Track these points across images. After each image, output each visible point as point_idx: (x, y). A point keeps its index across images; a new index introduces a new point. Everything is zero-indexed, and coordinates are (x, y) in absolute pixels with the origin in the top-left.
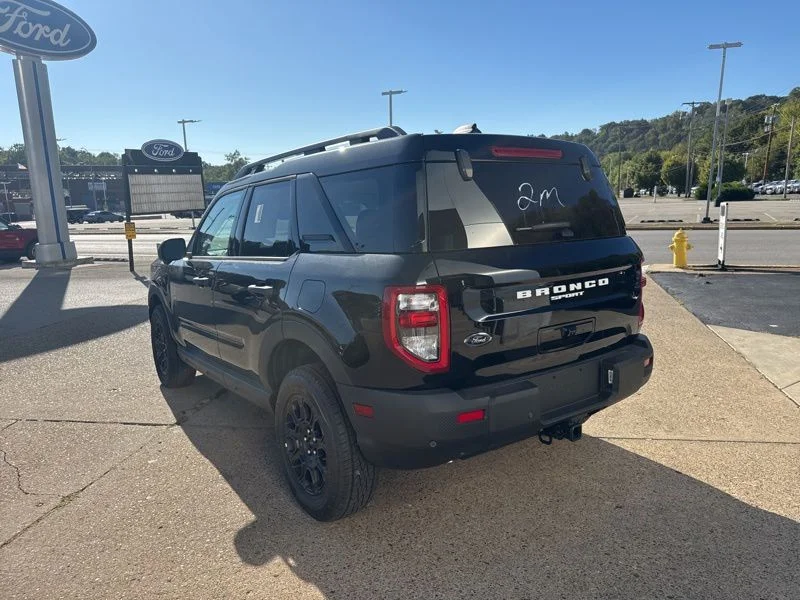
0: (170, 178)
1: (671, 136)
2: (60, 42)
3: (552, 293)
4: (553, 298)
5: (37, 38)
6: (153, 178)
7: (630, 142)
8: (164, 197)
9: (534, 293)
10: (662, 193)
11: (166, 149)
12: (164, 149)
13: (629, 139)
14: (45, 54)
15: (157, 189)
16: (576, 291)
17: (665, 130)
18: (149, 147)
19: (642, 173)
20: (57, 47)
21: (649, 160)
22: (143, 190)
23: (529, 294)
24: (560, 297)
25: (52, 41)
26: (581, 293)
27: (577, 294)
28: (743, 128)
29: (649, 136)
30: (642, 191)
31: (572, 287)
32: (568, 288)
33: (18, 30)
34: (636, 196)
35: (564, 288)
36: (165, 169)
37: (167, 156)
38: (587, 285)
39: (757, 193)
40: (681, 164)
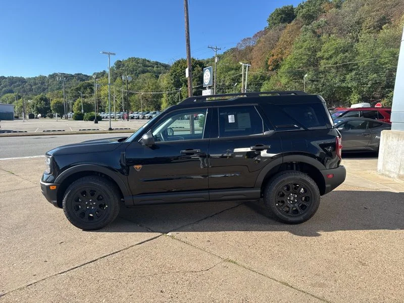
1: (39, 88)
7: (16, 89)
10: (52, 117)
13: (14, 87)
17: (35, 84)
19: (38, 106)
21: (41, 99)
28: (80, 88)
29: (27, 86)
30: (39, 115)
34: (36, 118)
39: (103, 118)
40: (61, 103)
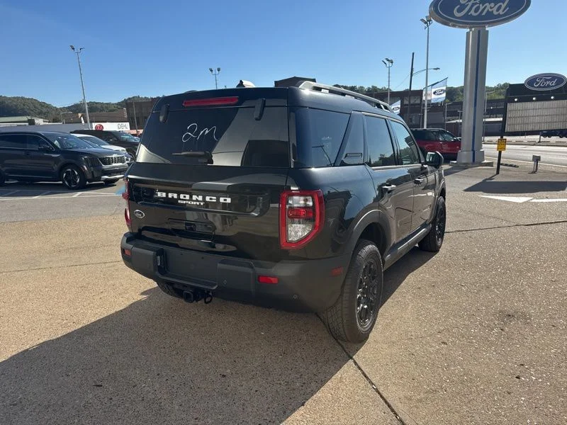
0: (546, 104)
2: (501, 12)
3: (179, 199)
4: (179, 201)
5: (484, 14)
6: (529, 105)
8: (537, 119)
9: (167, 195)
11: (549, 80)
12: (546, 80)
14: (488, 23)
15: (531, 113)
16: (197, 201)
18: (532, 81)
20: (499, 16)
22: (519, 114)
23: (164, 195)
24: (184, 202)
25: (495, 13)
26: (202, 204)
27: (198, 203)
31: (194, 197)
32: (191, 197)
33: (472, 12)
35: (188, 197)
36: (543, 96)
37: (549, 86)
38: (208, 199)
